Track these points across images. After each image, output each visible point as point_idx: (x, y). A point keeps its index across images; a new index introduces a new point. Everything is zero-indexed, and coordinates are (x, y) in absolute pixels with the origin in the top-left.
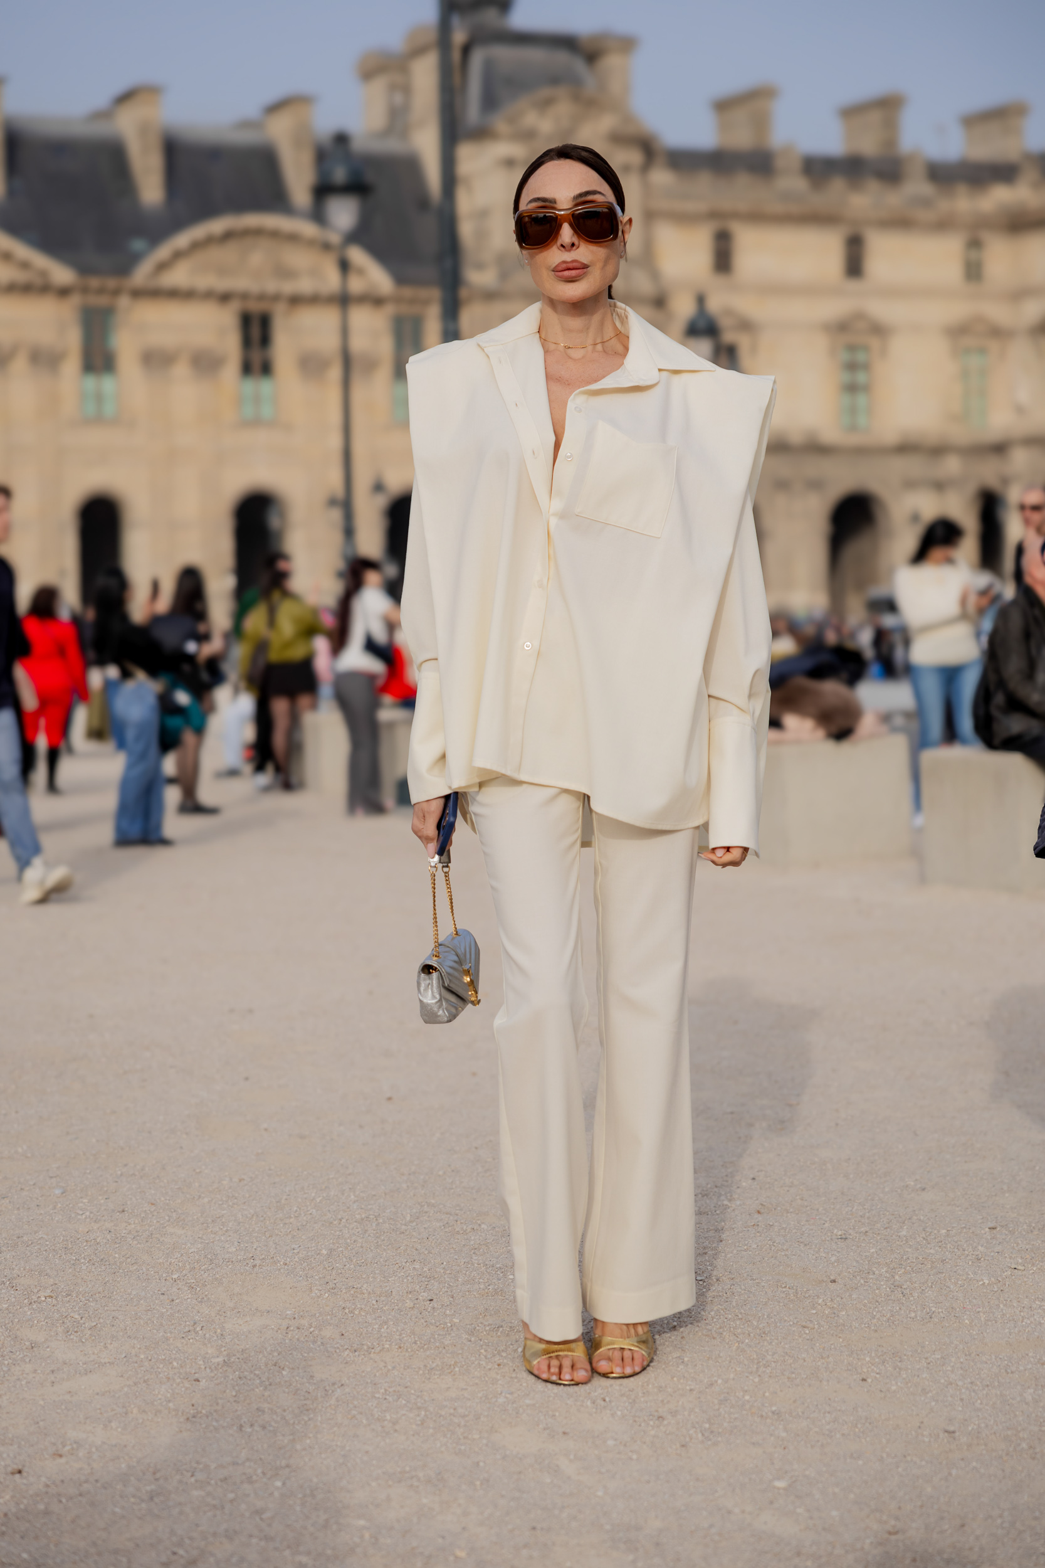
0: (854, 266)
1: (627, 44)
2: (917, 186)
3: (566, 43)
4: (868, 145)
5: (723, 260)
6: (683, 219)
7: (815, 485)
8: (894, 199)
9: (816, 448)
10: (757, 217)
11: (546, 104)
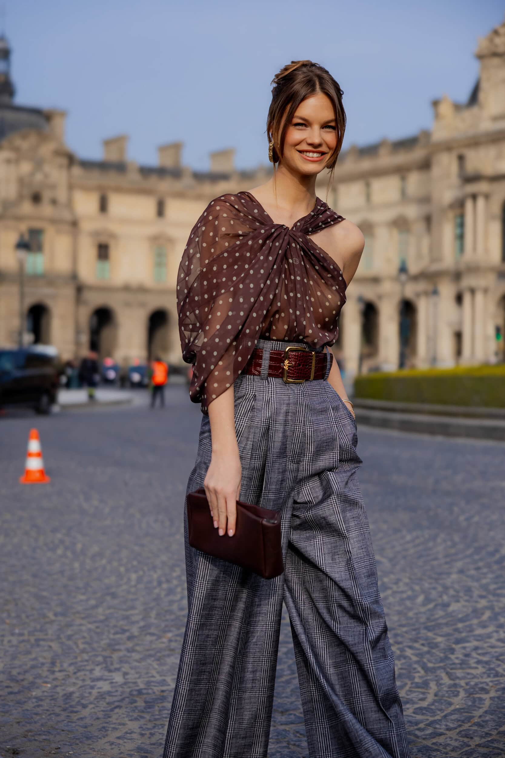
0: (161, 211)
1: (63, 114)
2: (187, 181)
3: (36, 112)
4: (168, 162)
5: (103, 206)
6: (86, 189)
7: (142, 305)
8: (178, 185)
9: (142, 290)
10: (119, 190)
11: (24, 137)
